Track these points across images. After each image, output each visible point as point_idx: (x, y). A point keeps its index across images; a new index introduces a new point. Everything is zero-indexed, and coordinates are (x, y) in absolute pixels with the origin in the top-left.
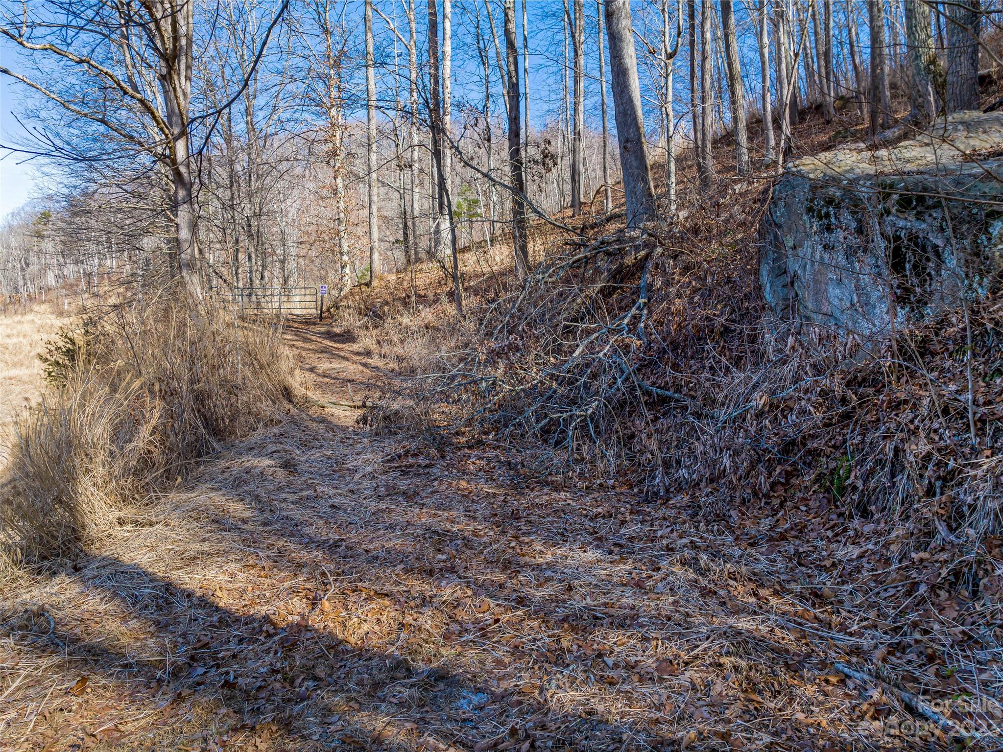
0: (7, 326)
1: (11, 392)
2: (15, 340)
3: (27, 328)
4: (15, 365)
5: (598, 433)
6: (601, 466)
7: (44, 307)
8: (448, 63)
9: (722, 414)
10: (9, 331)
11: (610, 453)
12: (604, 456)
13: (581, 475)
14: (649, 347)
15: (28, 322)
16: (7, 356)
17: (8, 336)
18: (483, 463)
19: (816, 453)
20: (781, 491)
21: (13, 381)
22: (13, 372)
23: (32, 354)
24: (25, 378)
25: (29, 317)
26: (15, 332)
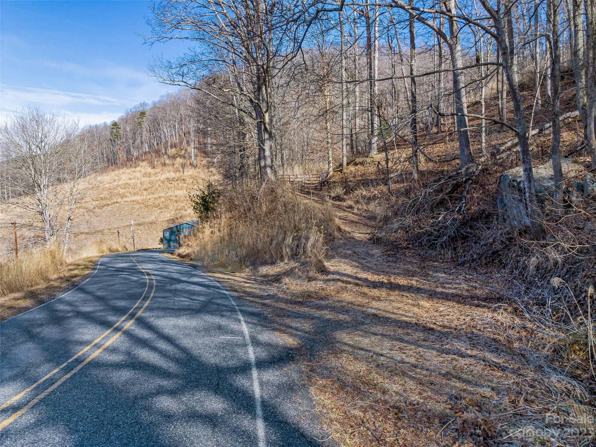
0: (129, 173)
1: (134, 208)
2: (134, 181)
3: (138, 175)
4: (135, 194)
5: (446, 246)
6: (446, 256)
7: (144, 163)
8: (376, 62)
9: (482, 243)
10: (130, 177)
11: (449, 253)
12: (447, 253)
13: (441, 259)
14: (464, 219)
15: (138, 171)
16: (130, 189)
17: (130, 179)
18: (411, 254)
19: (500, 255)
20: (491, 263)
21: (135, 203)
22: (134, 198)
23: (142, 189)
24: (140, 201)
25: (138, 169)
26: (132, 177)
